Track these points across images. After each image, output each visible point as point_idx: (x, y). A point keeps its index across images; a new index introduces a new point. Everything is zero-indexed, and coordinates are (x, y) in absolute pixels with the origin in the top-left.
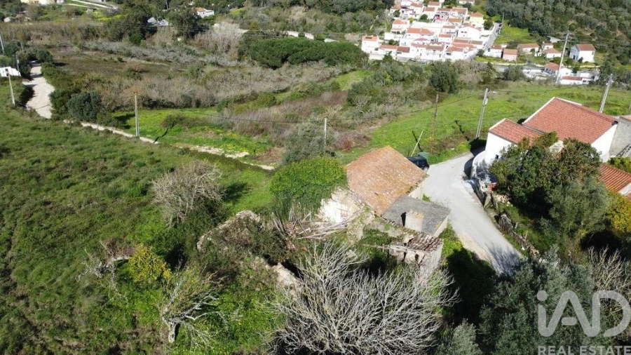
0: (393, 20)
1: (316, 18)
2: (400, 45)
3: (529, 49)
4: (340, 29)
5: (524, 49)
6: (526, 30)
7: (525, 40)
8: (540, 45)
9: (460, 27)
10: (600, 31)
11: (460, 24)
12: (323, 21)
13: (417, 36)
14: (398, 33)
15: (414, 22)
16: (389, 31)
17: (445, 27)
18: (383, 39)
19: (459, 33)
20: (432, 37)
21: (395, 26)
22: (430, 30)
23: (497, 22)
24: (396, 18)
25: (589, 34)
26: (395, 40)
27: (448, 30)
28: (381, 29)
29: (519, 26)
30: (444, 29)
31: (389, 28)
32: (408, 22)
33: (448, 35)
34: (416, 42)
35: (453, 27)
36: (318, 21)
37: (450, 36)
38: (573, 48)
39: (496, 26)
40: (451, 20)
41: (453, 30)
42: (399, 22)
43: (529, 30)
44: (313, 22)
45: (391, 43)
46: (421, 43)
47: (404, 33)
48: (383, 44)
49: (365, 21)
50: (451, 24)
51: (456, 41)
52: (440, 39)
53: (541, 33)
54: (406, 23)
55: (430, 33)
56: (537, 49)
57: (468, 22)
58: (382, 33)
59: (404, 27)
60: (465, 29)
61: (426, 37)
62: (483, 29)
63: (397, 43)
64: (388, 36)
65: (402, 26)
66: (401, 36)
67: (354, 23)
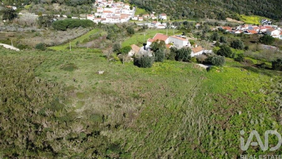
0: (97, 8)
1: (65, 8)
2: (102, 18)
3: (146, 16)
4: (77, 13)
5: (145, 16)
6: (144, 9)
7: (144, 13)
8: (150, 15)
9: (122, 10)
10: (167, 9)
11: (121, 8)
12: (68, 10)
13: (107, 14)
14: (100, 13)
15: (105, 8)
16: (96, 12)
17: (116, 10)
18: (95, 16)
19: (122, 11)
20: (112, 14)
21: (98, 10)
22: (112, 11)
23: (134, 7)
24: (97, 7)
25: (164, 10)
26: (99, 16)
27: (118, 11)
28: (93, 12)
29: (142, 8)
30: (116, 11)
31: (96, 11)
32: (103, 8)
33: (118, 13)
34: (107, 16)
35: (120, 10)
36: (67, 9)
37: (119, 13)
38: (160, 15)
39: (134, 8)
40: (118, 7)
41: (120, 11)
42: (99, 9)
43: (145, 9)
44: (64, 10)
45: (98, 17)
46: (109, 16)
47: (102, 13)
48: (95, 17)
49: (86, 9)
50: (118, 9)
51: (122, 15)
52: (116, 15)
53: (149, 10)
54: (102, 9)
55: (112, 12)
56: (149, 16)
57: (124, 7)
58: (93, 13)
59: (101, 11)
60: (124, 10)
61: (110, 14)
62: (130, 10)
63: (100, 17)
64: (97, 14)
65: (101, 10)
66: (101, 14)
67: (82, 10)
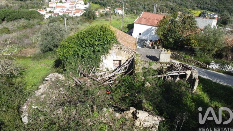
0: (49, 3)
1: (13, 3)
2: (54, 12)
3: (102, 11)
4: (26, 7)
5: (100, 11)
6: (99, 4)
7: (99, 8)
8: (105, 9)
9: (76, 4)
10: (122, 4)
11: (75, 3)
12: (17, 5)
13: (61, 9)
14: (52, 8)
15: (57, 3)
16: (48, 7)
17: (70, 5)
18: (46, 11)
19: (76, 7)
20: (66, 9)
21: (50, 5)
23: (88, 2)
24: (49, 2)
25: (118, 5)
26: (52, 11)
27: (72, 6)
28: (44, 7)
29: (96, 3)
30: (70, 6)
31: (48, 6)
32: (55, 3)
33: (72, 8)
34: (60, 11)
35: (73, 5)
36: (14, 5)
37: (73, 8)
38: (115, 10)
39: (88, 4)
40: (72, 2)
41: (73, 6)
42: (51, 4)
43: (100, 4)
44: (12, 5)
45: (50, 12)
46: (62, 11)
47: (54, 8)
48: (47, 12)
49: (37, 4)
50: (72, 4)
51: (76, 10)
52: (69, 9)
53: (104, 5)
54: (54, 4)
55: (65, 7)
56: (104, 11)
57: (78, 3)
58: (45, 8)
59: (54, 5)
60: (78, 5)
61: (63, 9)
62: (84, 5)
63: (53, 12)
64: (48, 9)
65: (53, 5)
66: (54, 9)
67: (32, 5)
